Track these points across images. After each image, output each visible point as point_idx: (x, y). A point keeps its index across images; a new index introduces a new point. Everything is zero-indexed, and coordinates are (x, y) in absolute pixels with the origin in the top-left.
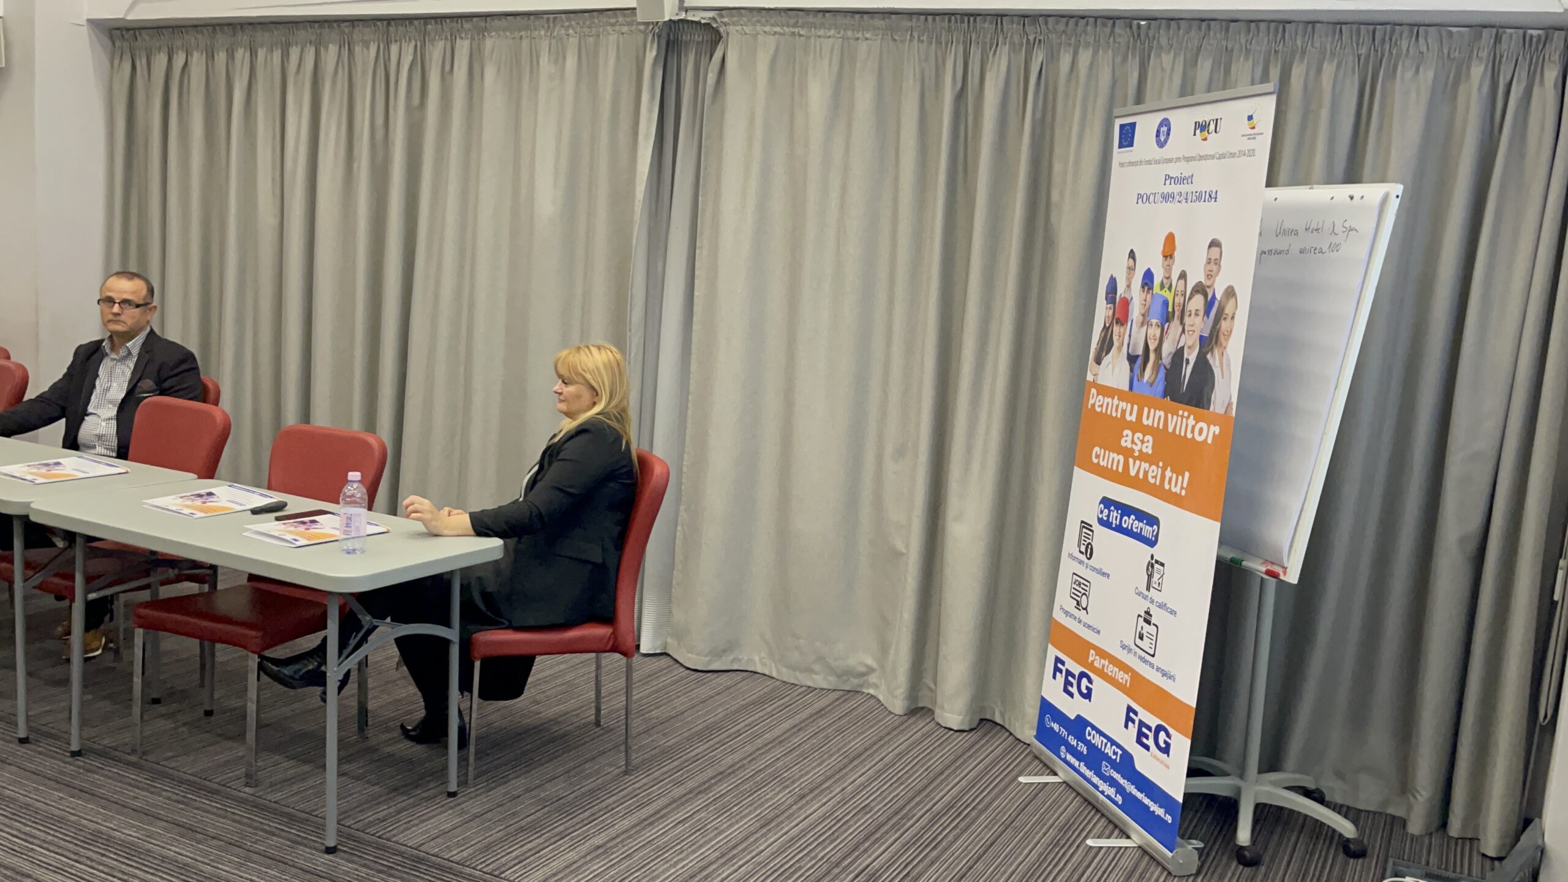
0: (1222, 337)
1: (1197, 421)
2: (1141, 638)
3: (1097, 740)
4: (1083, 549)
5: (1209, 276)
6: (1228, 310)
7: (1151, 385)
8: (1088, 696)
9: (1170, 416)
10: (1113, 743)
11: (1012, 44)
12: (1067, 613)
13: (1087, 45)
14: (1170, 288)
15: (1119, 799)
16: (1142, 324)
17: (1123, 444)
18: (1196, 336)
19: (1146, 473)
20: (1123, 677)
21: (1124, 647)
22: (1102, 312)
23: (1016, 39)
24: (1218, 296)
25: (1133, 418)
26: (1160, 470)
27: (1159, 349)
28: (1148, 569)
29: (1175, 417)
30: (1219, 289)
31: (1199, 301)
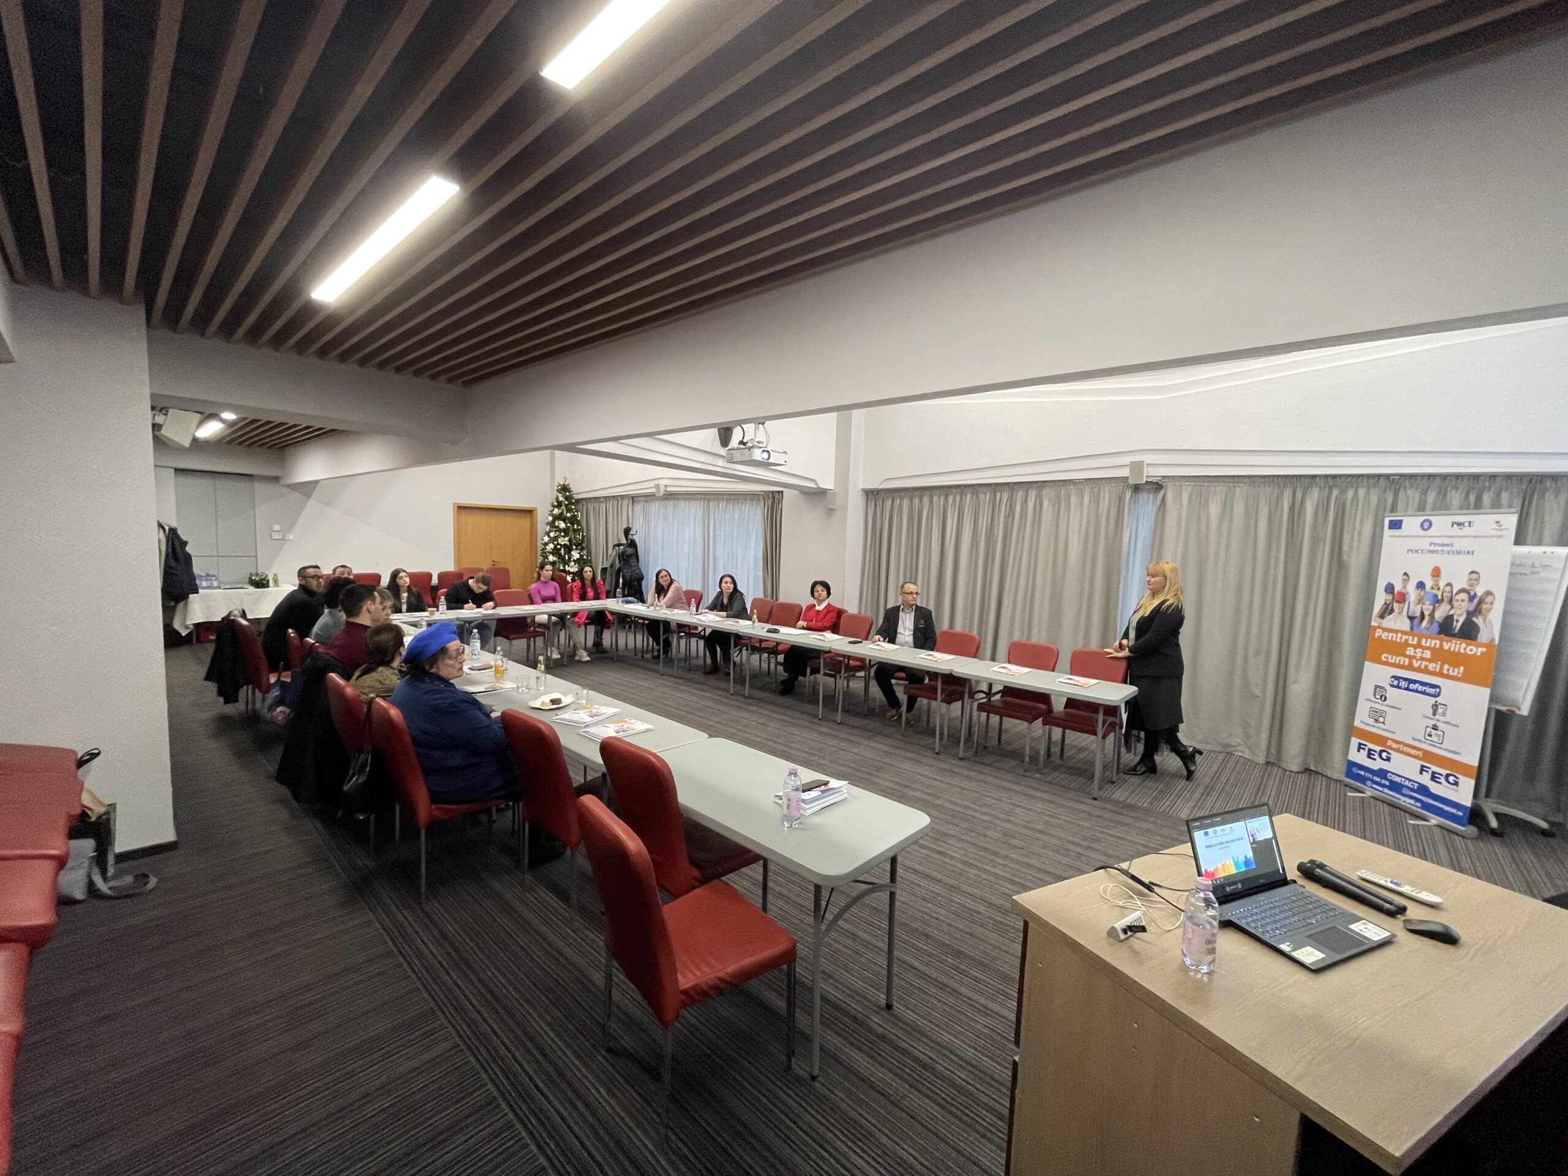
0: (1483, 611)
1: (1468, 645)
2: (1430, 735)
3: (1398, 779)
4: (1378, 697)
5: (1471, 585)
6: (1489, 599)
7: (1428, 629)
8: (1388, 759)
9: (1445, 643)
10: (1410, 780)
11: (1320, 487)
12: (1367, 724)
13: (1363, 487)
14: (1439, 589)
15: (1419, 805)
16: (1419, 603)
17: (1407, 653)
18: (1463, 610)
19: (1426, 667)
20: (1413, 752)
21: (1414, 739)
22: (1381, 599)
23: (1322, 484)
24: (1479, 594)
25: (1415, 642)
26: (1438, 666)
27: (1432, 615)
28: (1432, 707)
30: (1480, 591)
31: (1464, 596)
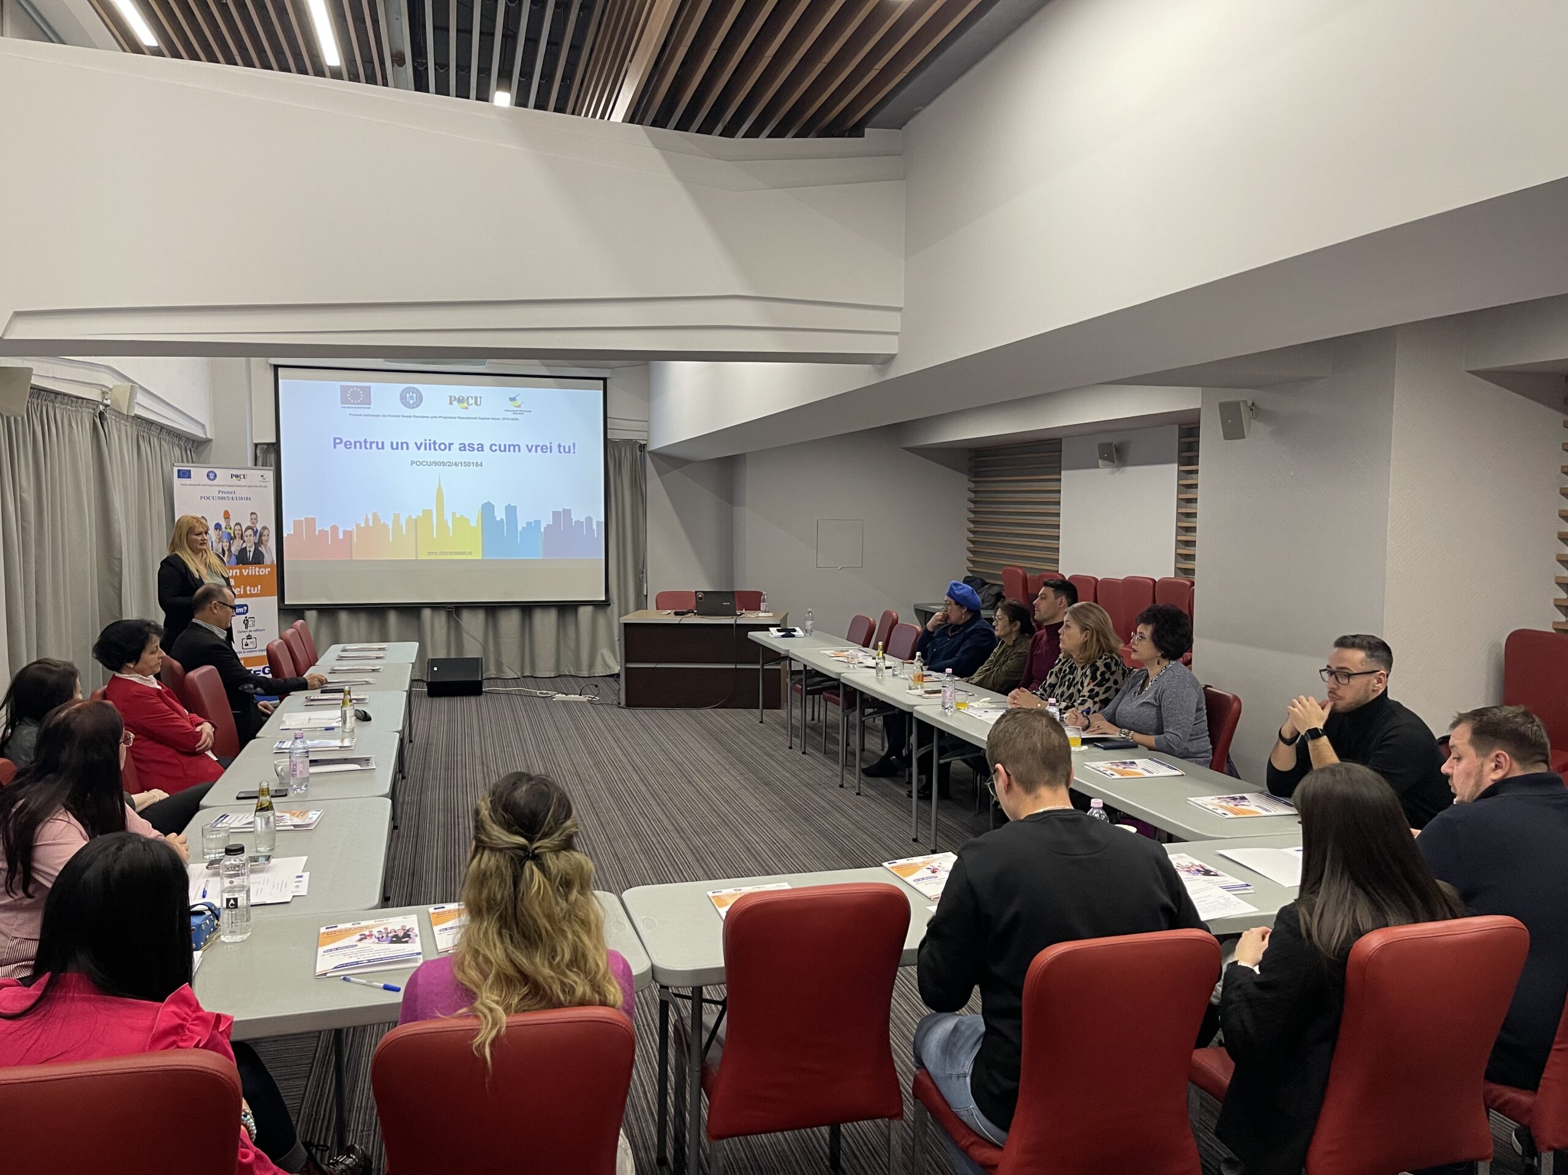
2: (247, 645)
14: (230, 528)
16: (219, 542)
18: (252, 543)
24: (259, 529)
26: (242, 589)
27: (229, 550)
28: (244, 622)
29: (247, 570)
30: (259, 527)
31: (250, 532)
